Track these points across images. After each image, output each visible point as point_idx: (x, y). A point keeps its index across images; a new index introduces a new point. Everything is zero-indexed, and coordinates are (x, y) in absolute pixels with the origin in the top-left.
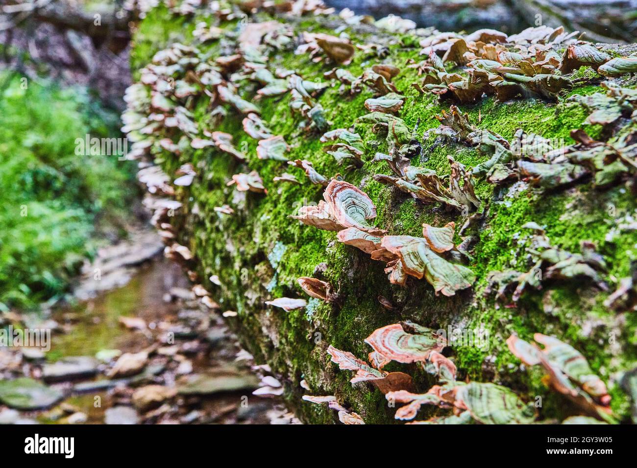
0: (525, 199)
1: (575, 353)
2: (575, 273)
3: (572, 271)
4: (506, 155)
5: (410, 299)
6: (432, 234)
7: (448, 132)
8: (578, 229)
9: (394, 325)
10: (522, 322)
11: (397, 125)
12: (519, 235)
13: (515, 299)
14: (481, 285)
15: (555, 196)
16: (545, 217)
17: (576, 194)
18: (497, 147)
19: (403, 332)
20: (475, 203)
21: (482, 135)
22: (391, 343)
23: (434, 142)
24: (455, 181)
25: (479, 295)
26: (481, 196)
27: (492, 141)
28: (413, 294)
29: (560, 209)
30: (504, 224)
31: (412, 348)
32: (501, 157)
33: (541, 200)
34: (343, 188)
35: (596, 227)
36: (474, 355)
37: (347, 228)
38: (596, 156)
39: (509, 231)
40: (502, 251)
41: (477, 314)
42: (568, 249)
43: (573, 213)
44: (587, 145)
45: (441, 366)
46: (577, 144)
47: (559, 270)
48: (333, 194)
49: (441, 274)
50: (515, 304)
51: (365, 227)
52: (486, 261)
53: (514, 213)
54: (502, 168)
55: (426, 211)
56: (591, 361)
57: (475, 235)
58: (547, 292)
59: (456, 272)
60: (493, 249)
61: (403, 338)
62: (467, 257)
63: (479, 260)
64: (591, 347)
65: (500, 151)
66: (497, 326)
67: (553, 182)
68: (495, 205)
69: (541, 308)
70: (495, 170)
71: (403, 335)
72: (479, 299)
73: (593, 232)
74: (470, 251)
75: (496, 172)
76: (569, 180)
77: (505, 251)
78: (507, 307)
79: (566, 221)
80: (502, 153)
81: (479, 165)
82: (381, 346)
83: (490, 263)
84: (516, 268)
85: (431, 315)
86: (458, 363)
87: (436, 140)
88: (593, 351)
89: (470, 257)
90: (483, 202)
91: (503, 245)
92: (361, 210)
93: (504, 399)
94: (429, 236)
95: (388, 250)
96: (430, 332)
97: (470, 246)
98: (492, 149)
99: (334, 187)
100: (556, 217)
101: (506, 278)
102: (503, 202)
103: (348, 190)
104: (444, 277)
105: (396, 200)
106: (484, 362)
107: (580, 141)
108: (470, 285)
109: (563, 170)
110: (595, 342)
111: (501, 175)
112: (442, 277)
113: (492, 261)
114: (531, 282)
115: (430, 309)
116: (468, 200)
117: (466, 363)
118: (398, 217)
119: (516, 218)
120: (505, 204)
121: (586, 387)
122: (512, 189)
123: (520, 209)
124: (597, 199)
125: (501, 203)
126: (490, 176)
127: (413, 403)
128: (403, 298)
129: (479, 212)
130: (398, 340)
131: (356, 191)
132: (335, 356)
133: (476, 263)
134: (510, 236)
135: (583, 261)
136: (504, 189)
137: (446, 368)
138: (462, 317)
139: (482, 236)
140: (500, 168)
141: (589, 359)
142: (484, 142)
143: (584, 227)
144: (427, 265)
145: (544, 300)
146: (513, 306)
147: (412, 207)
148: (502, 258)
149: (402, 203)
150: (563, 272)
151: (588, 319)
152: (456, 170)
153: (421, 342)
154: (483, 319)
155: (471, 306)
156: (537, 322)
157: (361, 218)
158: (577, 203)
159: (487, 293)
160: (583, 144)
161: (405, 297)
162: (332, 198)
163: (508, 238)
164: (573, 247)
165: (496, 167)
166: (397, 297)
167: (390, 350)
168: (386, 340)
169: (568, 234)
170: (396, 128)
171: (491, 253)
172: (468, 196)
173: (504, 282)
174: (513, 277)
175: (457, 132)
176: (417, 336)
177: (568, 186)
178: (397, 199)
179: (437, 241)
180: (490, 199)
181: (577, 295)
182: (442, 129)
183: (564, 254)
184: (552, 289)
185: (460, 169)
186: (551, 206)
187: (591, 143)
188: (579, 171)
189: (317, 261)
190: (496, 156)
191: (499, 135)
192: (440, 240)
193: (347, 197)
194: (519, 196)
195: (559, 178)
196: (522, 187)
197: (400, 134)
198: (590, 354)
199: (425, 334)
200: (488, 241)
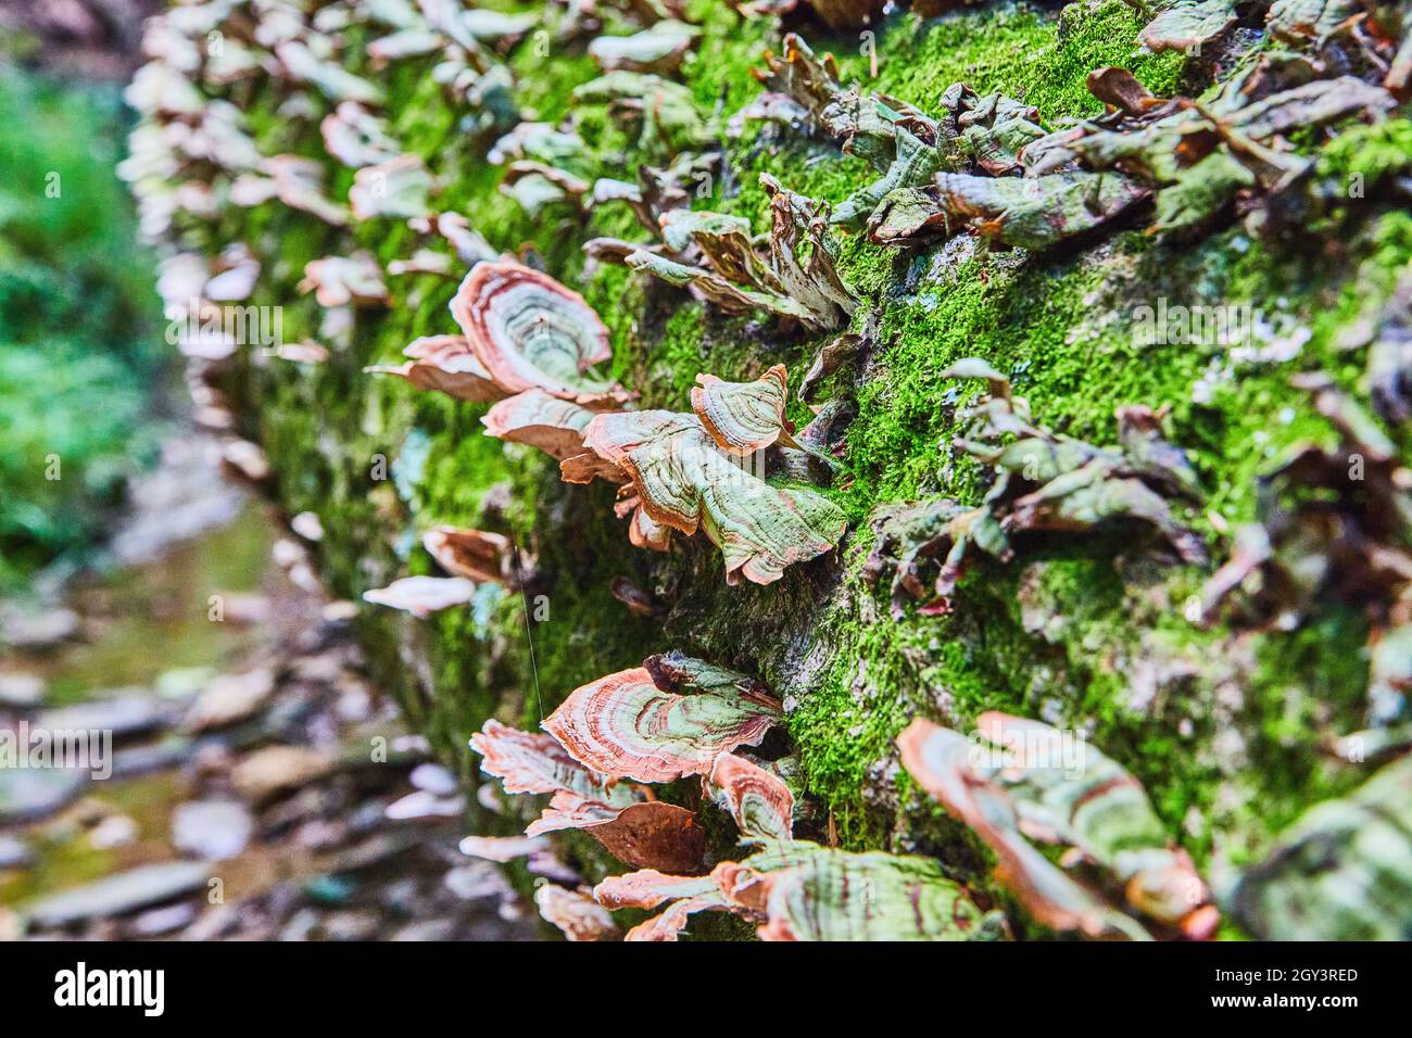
0: (974, 286)
1: (1108, 768)
2: (1103, 509)
3: (1094, 504)
4: (925, 161)
5: (689, 585)
6: (719, 402)
7: (783, 108)
8: (1116, 369)
9: (629, 671)
10: (967, 657)
11: (670, 103)
12: (958, 393)
13: (944, 589)
14: (859, 546)
15: (1052, 274)
16: (1026, 337)
17: (1112, 263)
18: (901, 138)
19: (653, 691)
20: (845, 304)
21: (858, 108)
22: (616, 724)
23: (754, 142)
24: (784, 247)
25: (850, 575)
26: (862, 283)
27: (886, 125)
28: (696, 570)
29: (1068, 309)
30: (917, 363)
31: (677, 738)
32: (912, 167)
33: (1014, 285)
34: (511, 281)
35: (1168, 361)
36: (842, 755)
37: (517, 394)
38: (1157, 141)
39: (933, 382)
40: (915, 441)
41: (850, 633)
42: (1089, 432)
43: (1103, 321)
44: (1136, 114)
45: (745, 796)
46: (1109, 112)
47: (1055, 502)
48: (481, 302)
49: (741, 521)
50: (948, 602)
51: (567, 386)
52: (875, 470)
53: (947, 328)
54: (912, 199)
55: (729, 333)
56: (1158, 789)
57: (847, 397)
58: (1027, 571)
59: (788, 513)
60: (890, 438)
61: (653, 708)
62: (826, 463)
63: (856, 471)
64: (1157, 746)
65: (909, 150)
66: (898, 671)
67: (1044, 230)
68: (895, 307)
69: (1015, 617)
70: (890, 207)
71: (654, 699)
72: (852, 587)
73: (1158, 375)
74: (833, 446)
75: (893, 213)
76: (1091, 221)
77: (923, 441)
78: (924, 612)
79: (1083, 346)
80: (915, 156)
81: (852, 196)
82: (588, 738)
83: (885, 477)
84: (953, 492)
85: (737, 632)
86: (801, 777)
87: (759, 135)
88: (1165, 759)
89: (834, 464)
90: (865, 301)
91: (918, 423)
92: (565, 342)
93: (915, 903)
94: (711, 411)
95: (602, 455)
96: (731, 684)
97: (835, 429)
98: (887, 148)
99: (482, 282)
100: (1055, 336)
101: (921, 524)
102: (916, 299)
103: (526, 289)
104: (751, 527)
105: (655, 308)
106: (866, 780)
107: (1120, 103)
108: (830, 547)
109: (1070, 193)
110: (1168, 729)
111: (906, 221)
112: (744, 530)
113: (890, 472)
114: (983, 541)
115: (736, 614)
116: (827, 299)
117: (821, 778)
118: (661, 356)
119: (951, 343)
120: (923, 303)
121: (1135, 894)
122: (940, 259)
123: (960, 316)
124: (1167, 273)
125: (911, 301)
126: (875, 226)
127: (670, 911)
128: (670, 583)
129: (855, 332)
130: (640, 715)
131: (551, 289)
132: (492, 757)
133: (851, 478)
134: (935, 396)
135: (1126, 469)
136: (920, 258)
137: (762, 799)
138: (813, 640)
139: (862, 400)
140: (906, 200)
141: (1152, 783)
142: (862, 128)
143: (1134, 362)
144: (706, 495)
145: (1020, 595)
146: (942, 610)
147: (695, 326)
148: (917, 464)
149: (669, 316)
150: (1065, 510)
151: (1146, 654)
152: (782, 212)
153: (702, 717)
154: (863, 648)
155: (834, 608)
156: (1008, 660)
157: (567, 364)
158: (1111, 290)
159: (873, 572)
160: (1128, 111)
161: (676, 581)
162: (476, 312)
163: (931, 403)
164: (1101, 425)
165: (895, 198)
166: (657, 581)
167: (612, 747)
168: (604, 716)
169: (1090, 387)
170: (663, 111)
171: (887, 448)
172: (824, 288)
173: (917, 537)
174: (940, 520)
175: (807, 108)
176: (694, 699)
177: (1089, 240)
178: (660, 306)
179: (733, 424)
180: (884, 289)
181: (1116, 574)
182: (766, 104)
183: (1072, 449)
184: (1045, 559)
185: (796, 211)
186: (1043, 304)
187: (1148, 106)
188: (1116, 192)
189: (490, 479)
190: (900, 166)
191: (912, 108)
192: (742, 420)
193: (523, 306)
194: (959, 278)
195: (1057, 218)
196: (965, 249)
197: (677, 129)
198: (1155, 767)
199: (717, 690)
200: (880, 413)
